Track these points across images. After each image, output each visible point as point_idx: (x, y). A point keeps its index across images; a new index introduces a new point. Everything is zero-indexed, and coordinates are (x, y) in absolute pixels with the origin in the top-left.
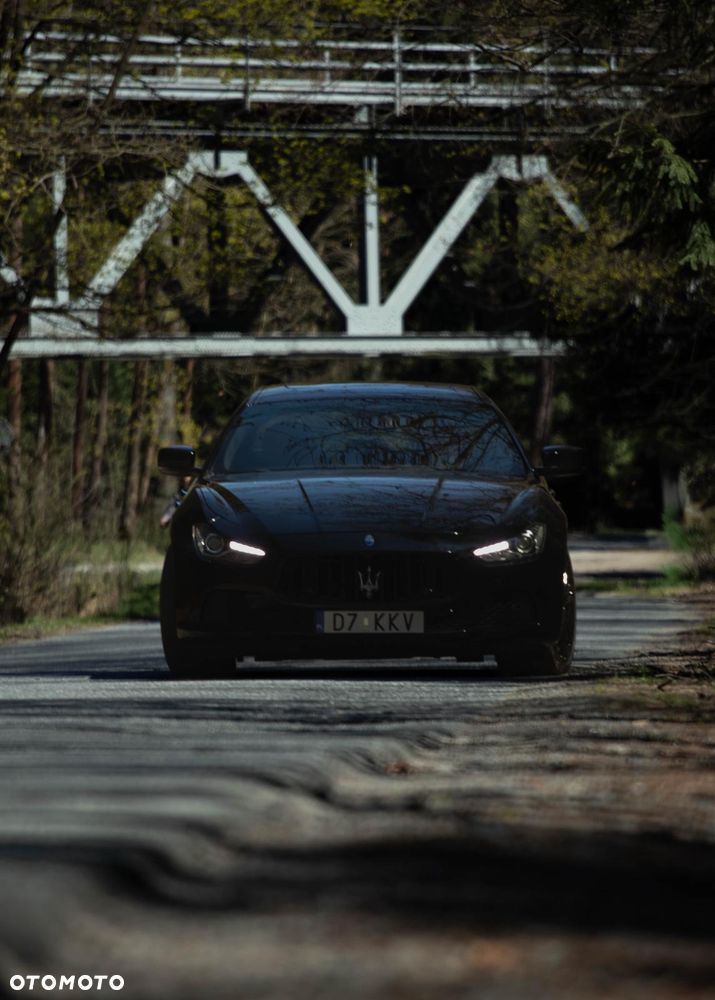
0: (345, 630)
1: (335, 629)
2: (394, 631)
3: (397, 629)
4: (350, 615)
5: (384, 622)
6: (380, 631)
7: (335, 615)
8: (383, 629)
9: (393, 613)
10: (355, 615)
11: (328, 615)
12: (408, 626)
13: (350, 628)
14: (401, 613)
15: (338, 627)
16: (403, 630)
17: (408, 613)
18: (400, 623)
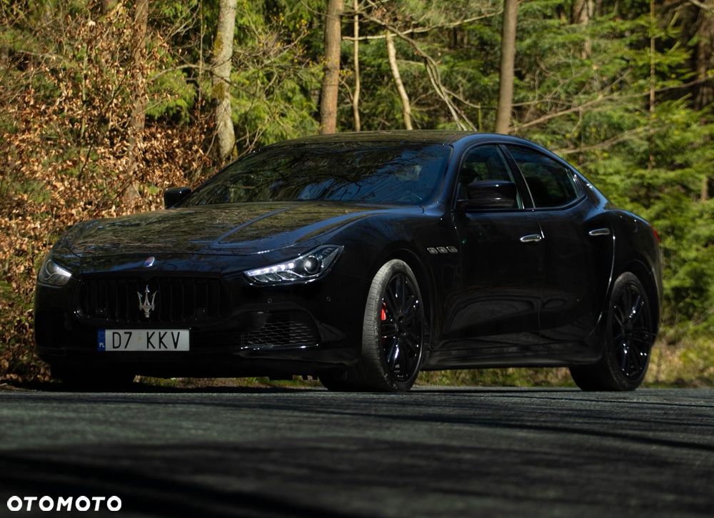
0: (122, 349)
1: (114, 347)
2: (163, 349)
3: (166, 347)
4: (125, 333)
5: (155, 340)
6: (151, 349)
7: (114, 333)
8: (154, 347)
9: (162, 332)
10: (130, 333)
11: (108, 334)
12: (176, 345)
13: (126, 347)
14: (169, 332)
15: (116, 345)
16: (171, 348)
17: (176, 332)
18: (168, 340)
